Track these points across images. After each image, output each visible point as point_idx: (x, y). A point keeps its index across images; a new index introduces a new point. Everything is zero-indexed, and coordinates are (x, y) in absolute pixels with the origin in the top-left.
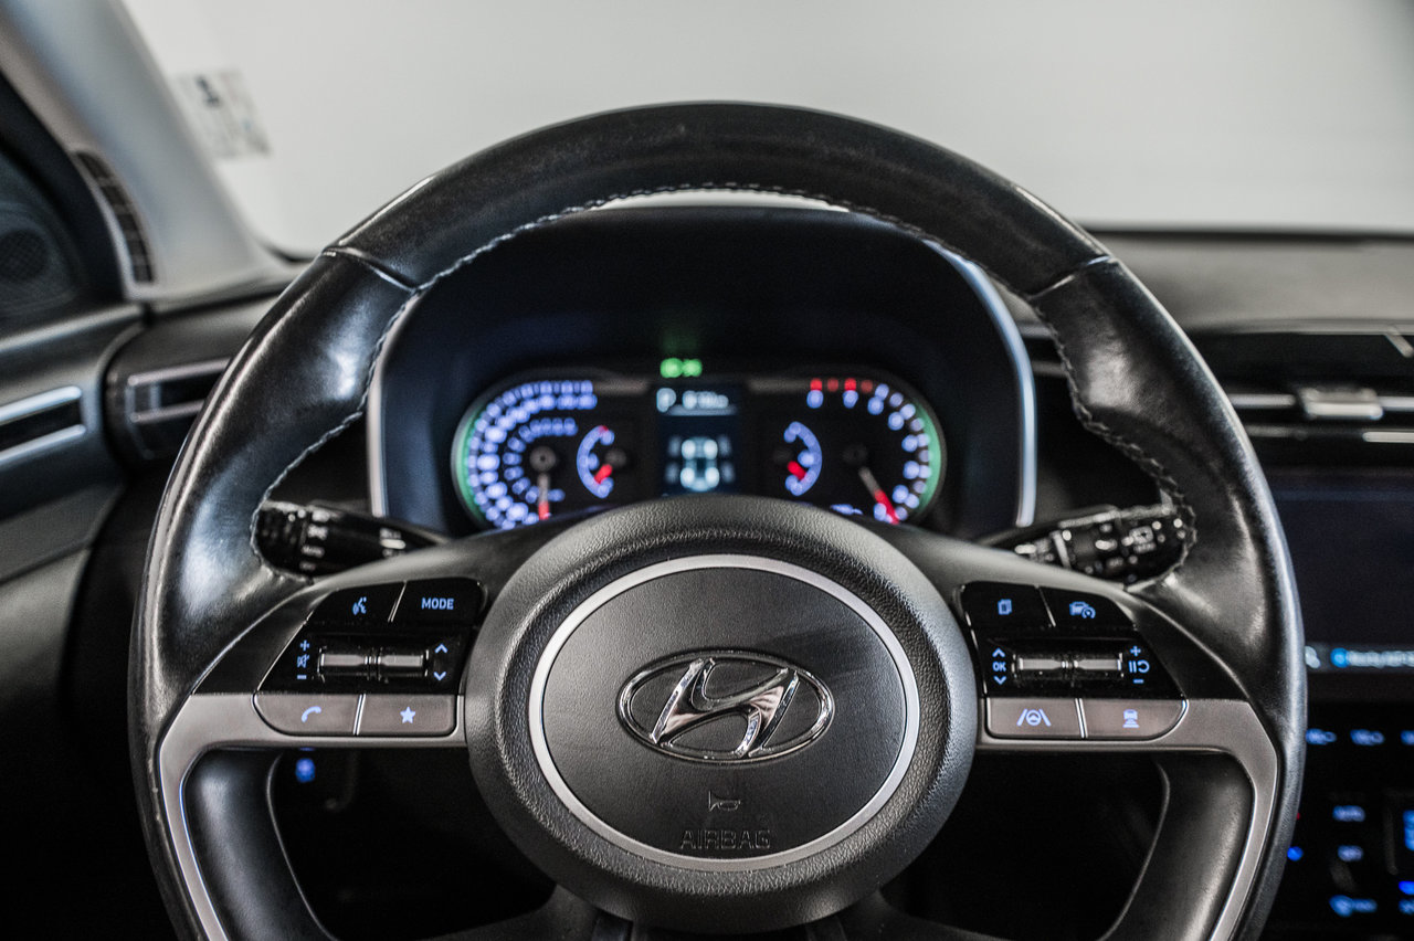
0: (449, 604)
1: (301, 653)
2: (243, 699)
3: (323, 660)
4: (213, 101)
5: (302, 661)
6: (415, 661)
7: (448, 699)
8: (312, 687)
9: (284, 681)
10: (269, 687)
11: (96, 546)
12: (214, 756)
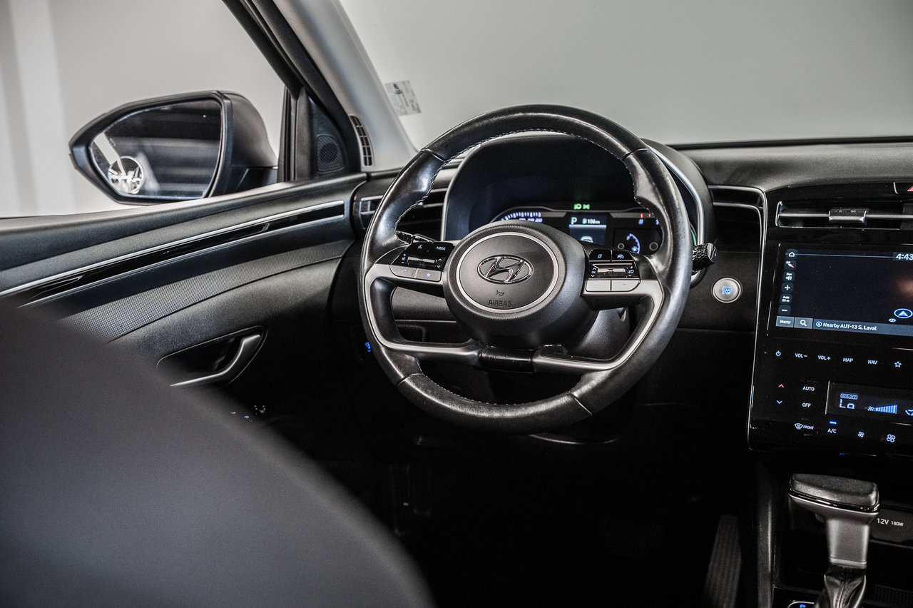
0: (444, 249)
1: (403, 257)
2: (388, 266)
3: (409, 258)
4: (399, 92)
5: (403, 259)
6: (433, 261)
7: (440, 272)
8: (405, 265)
9: (398, 263)
10: (394, 264)
11: (343, 258)
12: (380, 279)
